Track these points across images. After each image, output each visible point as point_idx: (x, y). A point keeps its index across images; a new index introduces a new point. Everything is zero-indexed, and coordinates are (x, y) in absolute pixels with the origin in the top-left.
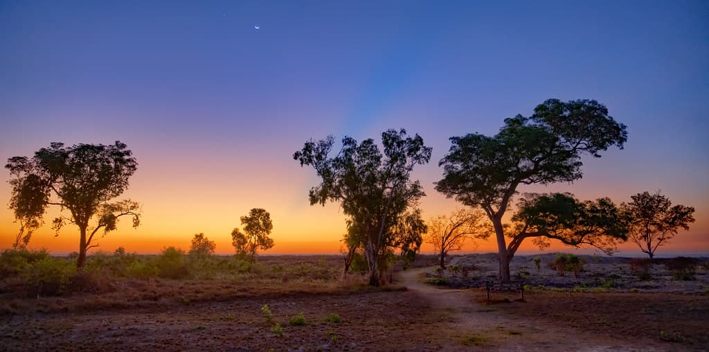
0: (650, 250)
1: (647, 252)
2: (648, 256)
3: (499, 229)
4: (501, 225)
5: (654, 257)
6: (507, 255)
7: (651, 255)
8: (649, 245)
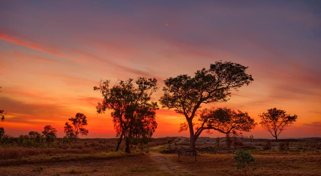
0: (276, 135)
1: (274, 136)
2: (275, 138)
3: (191, 125)
4: (192, 124)
5: (278, 139)
6: (194, 137)
7: (276, 137)
8: (276, 133)
